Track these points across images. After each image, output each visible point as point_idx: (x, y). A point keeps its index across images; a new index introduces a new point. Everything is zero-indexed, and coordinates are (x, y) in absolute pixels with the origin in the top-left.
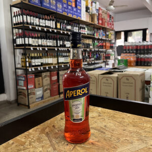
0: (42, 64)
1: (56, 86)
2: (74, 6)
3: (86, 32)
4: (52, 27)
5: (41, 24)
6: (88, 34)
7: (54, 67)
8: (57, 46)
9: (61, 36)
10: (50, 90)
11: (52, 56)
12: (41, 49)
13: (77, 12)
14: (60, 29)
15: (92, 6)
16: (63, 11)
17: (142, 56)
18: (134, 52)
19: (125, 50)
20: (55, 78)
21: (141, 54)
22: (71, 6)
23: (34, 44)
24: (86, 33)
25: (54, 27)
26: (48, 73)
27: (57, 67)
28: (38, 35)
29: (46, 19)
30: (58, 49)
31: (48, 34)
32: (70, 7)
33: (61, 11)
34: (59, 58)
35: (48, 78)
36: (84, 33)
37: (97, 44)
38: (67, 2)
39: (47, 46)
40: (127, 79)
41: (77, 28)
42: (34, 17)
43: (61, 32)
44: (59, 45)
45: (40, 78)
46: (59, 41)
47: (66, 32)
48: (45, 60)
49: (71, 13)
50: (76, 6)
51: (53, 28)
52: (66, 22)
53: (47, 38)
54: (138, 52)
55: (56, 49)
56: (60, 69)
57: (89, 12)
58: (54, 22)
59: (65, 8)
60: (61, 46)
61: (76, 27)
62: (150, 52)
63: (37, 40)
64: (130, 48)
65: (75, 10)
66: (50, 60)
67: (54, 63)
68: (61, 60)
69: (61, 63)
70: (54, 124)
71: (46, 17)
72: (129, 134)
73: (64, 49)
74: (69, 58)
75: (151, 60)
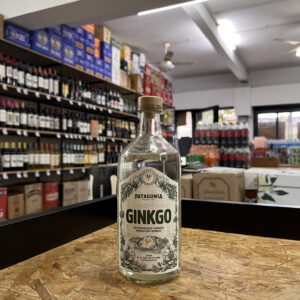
0: (26, 166)
2: (97, 55)
3: (120, 106)
4: (51, 91)
5: (29, 84)
6: (124, 111)
7: (54, 173)
8: (61, 130)
9: (70, 111)
11: (49, 148)
12: (25, 133)
13: (103, 67)
14: (69, 96)
15: (132, 59)
16: (75, 63)
17: (230, 150)
18: (216, 142)
19: (199, 139)
20: (53, 197)
21: (227, 146)
22: (92, 56)
23: (10, 123)
24: (121, 109)
25: (56, 91)
26: (39, 187)
27: (59, 173)
28: (20, 105)
29: (39, 75)
30: (63, 137)
31: (43, 106)
32: (89, 57)
33: (71, 62)
34: (64, 154)
35: (38, 198)
36: (116, 107)
38: (85, 46)
39: (40, 129)
41: (104, 98)
42: (14, 67)
43: (71, 102)
44: (65, 128)
45: (21, 196)
46: (65, 121)
47: (80, 104)
48: (33, 158)
49: (92, 69)
50: (102, 56)
51: (53, 93)
52: (80, 83)
53: (39, 112)
54: (223, 142)
56: (65, 177)
57: (127, 71)
58: (57, 82)
59: (80, 57)
60: (69, 130)
61: (102, 95)
62: (244, 142)
63: (17, 114)
64: (208, 135)
65: (99, 62)
66: (45, 158)
67: (53, 164)
68: (69, 158)
69: (68, 165)
70: (58, 262)
71: (40, 70)
72: (260, 273)
73: (76, 136)
74: (86, 156)
75: (246, 158)
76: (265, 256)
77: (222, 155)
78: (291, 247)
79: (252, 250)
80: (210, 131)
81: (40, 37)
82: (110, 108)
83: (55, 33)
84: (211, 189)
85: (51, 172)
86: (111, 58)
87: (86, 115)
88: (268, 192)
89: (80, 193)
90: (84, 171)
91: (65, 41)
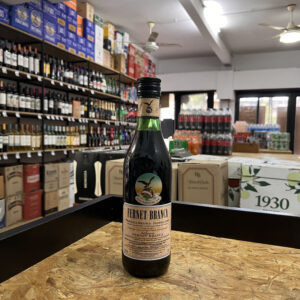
0: (6, 148)
1: (36, 197)
2: (79, 33)
3: (103, 86)
4: (32, 69)
5: (8, 62)
6: (107, 92)
7: (34, 155)
8: (42, 111)
9: (52, 91)
10: (23, 206)
11: (30, 129)
12: (5, 113)
13: (86, 46)
14: (50, 76)
15: (115, 38)
16: (57, 41)
17: (213, 136)
18: (199, 127)
19: (182, 124)
20: (34, 179)
21: (210, 132)
22: (75, 33)
24: (104, 89)
25: (37, 71)
26: (19, 169)
27: (40, 155)
29: (18, 53)
30: (44, 118)
31: (23, 85)
32: (71, 35)
33: (53, 39)
34: (46, 136)
35: (19, 180)
36: (99, 88)
37: (126, 112)
38: (67, 23)
39: (20, 109)
40: (198, 175)
41: (86, 78)
43: (53, 82)
44: (46, 109)
45: (1, 177)
46: (46, 101)
47: (61, 84)
48: (13, 140)
49: (73, 47)
50: (85, 35)
51: (34, 72)
52: (62, 62)
53: (19, 92)
54: (206, 128)
55: (40, 117)
56: (46, 158)
57: (110, 50)
58: (37, 61)
59: (61, 35)
60: (50, 111)
61: (84, 75)
62: (226, 128)
64: (192, 120)
65: (82, 41)
66: (25, 140)
67: (34, 146)
68: (50, 140)
69: (49, 147)
70: (52, 276)
71: (20, 48)
72: (255, 289)
73: (57, 117)
74: (68, 138)
75: (228, 144)
76: (258, 267)
77: (205, 140)
78: (281, 255)
79: (244, 259)
80: (194, 116)
81: (19, 12)
82: (93, 89)
83: (35, 9)
84: (196, 179)
85: (32, 154)
86: (94, 36)
87: (68, 95)
88: (251, 183)
89: (61, 176)
90: (65, 153)
91: (46, 17)
